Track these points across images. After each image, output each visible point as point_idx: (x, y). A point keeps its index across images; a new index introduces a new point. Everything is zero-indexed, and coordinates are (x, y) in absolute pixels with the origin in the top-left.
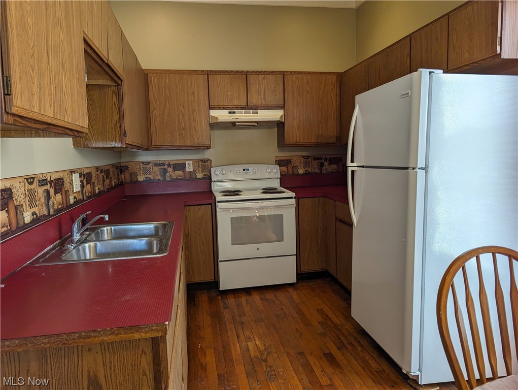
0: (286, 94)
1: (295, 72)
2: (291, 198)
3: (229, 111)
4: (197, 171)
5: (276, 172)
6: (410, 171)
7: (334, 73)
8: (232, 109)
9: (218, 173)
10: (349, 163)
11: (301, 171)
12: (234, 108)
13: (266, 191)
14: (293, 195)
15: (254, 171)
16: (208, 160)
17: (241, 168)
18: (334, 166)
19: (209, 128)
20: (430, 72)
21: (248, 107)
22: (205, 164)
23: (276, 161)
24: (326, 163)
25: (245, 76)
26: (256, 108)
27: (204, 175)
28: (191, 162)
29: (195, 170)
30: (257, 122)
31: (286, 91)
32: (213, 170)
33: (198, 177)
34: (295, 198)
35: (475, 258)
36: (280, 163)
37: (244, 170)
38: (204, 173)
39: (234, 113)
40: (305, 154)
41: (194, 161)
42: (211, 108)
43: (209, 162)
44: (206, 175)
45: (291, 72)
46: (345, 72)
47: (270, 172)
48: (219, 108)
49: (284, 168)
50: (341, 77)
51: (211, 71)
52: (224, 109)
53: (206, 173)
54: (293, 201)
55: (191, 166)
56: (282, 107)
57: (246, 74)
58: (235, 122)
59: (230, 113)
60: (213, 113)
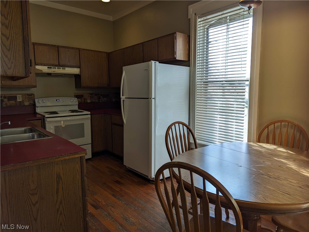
0: (81, 60)
1: (85, 49)
2: (88, 114)
3: (47, 67)
4: (25, 101)
5: (76, 102)
6: (149, 99)
7: (105, 52)
8: (50, 66)
9: (40, 102)
10: (122, 97)
11: (89, 101)
12: (50, 65)
13: (73, 111)
14: (89, 113)
15: (63, 101)
16: (32, 94)
17: (55, 99)
18: (105, 99)
19: (35, 76)
20: (155, 62)
21: (59, 65)
22: (30, 96)
23: (75, 95)
24: (102, 97)
25: (57, 48)
26: (64, 66)
27: (30, 103)
28: (21, 96)
29: (24, 101)
30: (65, 74)
31: (81, 59)
32: (36, 100)
33: (25, 104)
34: (90, 114)
35: (174, 125)
36: (77, 96)
37: (57, 100)
38: (30, 102)
39: (51, 68)
40: (91, 92)
41: (23, 95)
42: (36, 64)
43: (32, 96)
44: (31, 103)
45: (83, 49)
46: (111, 52)
47: (72, 102)
48: (42, 64)
49: (80, 100)
50: (108, 54)
51: (36, 43)
52: (44, 65)
53: (31, 102)
54: (89, 116)
55: (21, 98)
56: (79, 67)
57: (58, 47)
58: (51, 73)
59: (48, 68)
60: (38, 67)
